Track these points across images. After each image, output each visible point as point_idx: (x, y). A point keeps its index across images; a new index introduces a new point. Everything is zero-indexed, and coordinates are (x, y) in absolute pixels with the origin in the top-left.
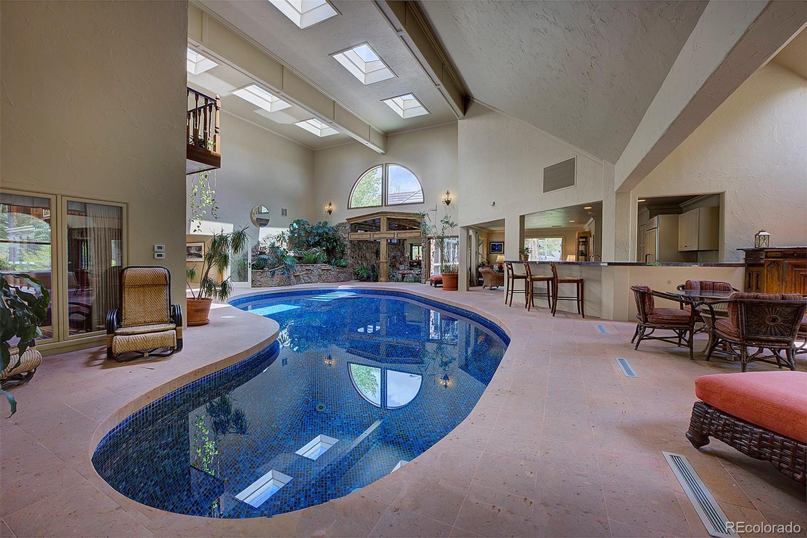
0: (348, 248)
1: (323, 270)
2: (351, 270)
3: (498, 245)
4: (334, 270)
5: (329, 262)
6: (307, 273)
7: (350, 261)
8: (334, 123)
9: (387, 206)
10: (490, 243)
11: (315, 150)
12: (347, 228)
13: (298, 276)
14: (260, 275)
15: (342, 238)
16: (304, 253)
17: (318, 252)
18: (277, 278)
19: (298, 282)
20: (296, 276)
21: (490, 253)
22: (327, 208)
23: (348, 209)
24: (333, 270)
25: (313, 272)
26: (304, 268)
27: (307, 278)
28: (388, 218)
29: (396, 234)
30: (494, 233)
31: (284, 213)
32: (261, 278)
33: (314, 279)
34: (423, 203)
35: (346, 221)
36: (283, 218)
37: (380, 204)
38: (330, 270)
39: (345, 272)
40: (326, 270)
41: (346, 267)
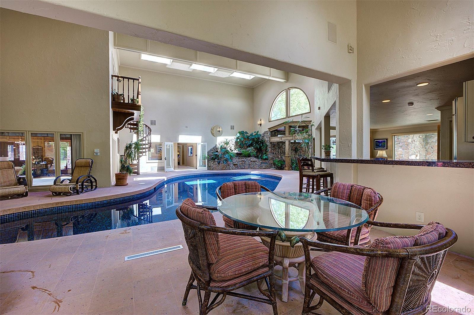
0: (269, 147)
1: (251, 161)
2: (271, 162)
3: (381, 142)
4: (259, 161)
5: (257, 157)
6: (242, 163)
7: (270, 156)
8: (237, 71)
9: (289, 117)
10: (374, 140)
11: (254, 88)
12: (269, 134)
13: (236, 164)
14: (213, 164)
15: (266, 141)
16: (243, 151)
17: (251, 150)
18: (221, 165)
19: (236, 168)
20: (234, 164)
21: (374, 149)
22: (259, 122)
23: (269, 122)
24: (257, 161)
25: (246, 162)
26: (240, 160)
27: (242, 166)
28: (289, 126)
29: (294, 136)
30: (378, 131)
31: (232, 128)
32: (213, 165)
33: (247, 166)
34: (310, 112)
35: (268, 130)
36: (232, 131)
37: (285, 117)
38: (255, 161)
39: (266, 163)
40: (254, 161)
41: (268, 160)
